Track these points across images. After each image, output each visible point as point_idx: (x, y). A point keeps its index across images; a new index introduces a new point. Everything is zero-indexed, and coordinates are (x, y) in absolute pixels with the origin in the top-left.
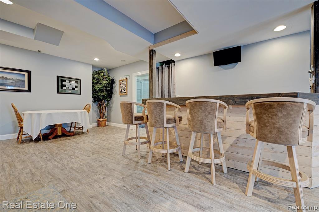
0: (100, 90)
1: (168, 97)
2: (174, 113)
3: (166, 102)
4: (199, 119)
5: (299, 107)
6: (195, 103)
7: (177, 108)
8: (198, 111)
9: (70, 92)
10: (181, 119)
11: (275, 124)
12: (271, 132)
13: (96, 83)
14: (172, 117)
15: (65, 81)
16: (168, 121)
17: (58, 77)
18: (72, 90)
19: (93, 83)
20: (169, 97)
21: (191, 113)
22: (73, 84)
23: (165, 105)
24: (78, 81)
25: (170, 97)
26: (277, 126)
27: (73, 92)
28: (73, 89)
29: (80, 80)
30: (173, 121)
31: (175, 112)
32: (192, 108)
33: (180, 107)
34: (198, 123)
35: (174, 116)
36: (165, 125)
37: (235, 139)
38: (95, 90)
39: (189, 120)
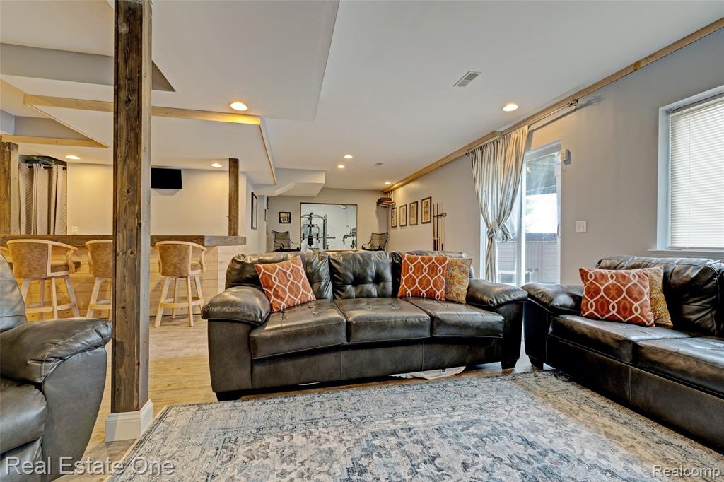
1: (46, 233)
2: (65, 257)
3: (50, 243)
4: (104, 261)
5: (186, 248)
6: (98, 245)
7: (72, 251)
8: (103, 253)
10: (78, 265)
11: (171, 261)
12: (170, 267)
14: (62, 262)
16: (54, 268)
20: (49, 232)
21: (92, 256)
23: (50, 247)
25: (52, 233)
26: (173, 262)
30: (64, 267)
31: (67, 256)
32: (94, 250)
33: (76, 249)
34: (103, 266)
35: (65, 262)
36: (50, 274)
37: (156, 283)
39: (90, 265)
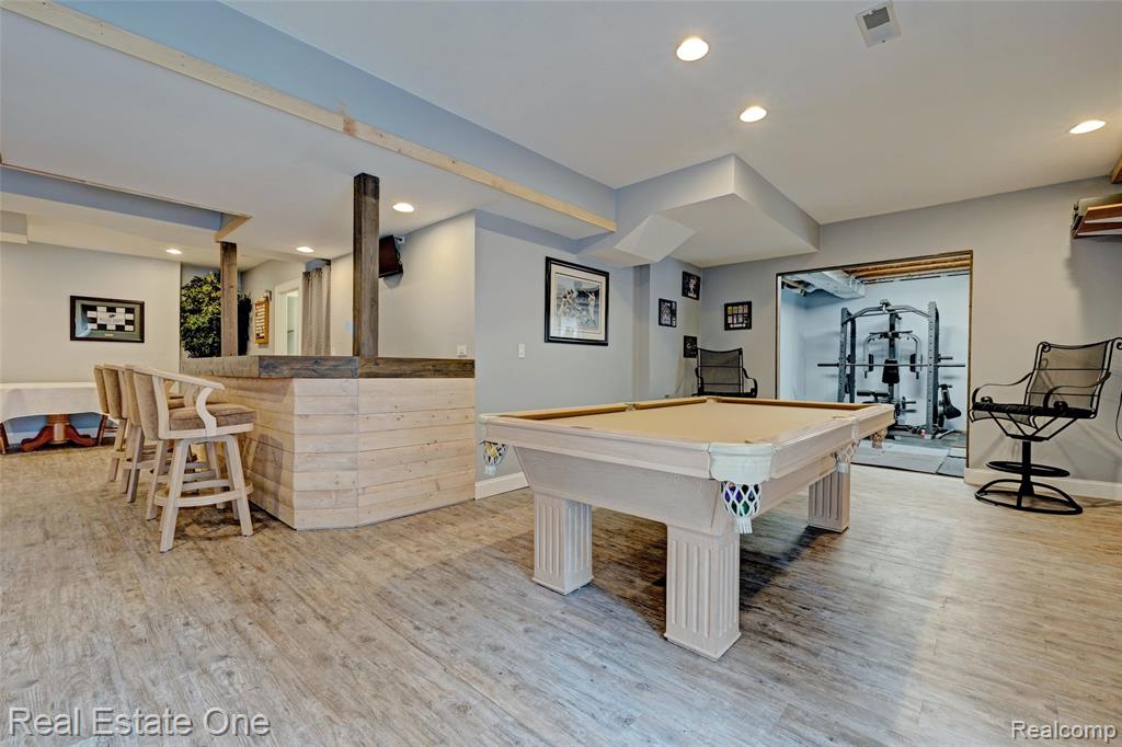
0: (199, 329)
9: (111, 335)
13: (193, 312)
15: (94, 309)
17: (73, 299)
18: (117, 330)
19: (183, 310)
22: (121, 316)
24: (136, 309)
27: (120, 335)
28: (120, 328)
29: (142, 305)
38: (189, 330)
